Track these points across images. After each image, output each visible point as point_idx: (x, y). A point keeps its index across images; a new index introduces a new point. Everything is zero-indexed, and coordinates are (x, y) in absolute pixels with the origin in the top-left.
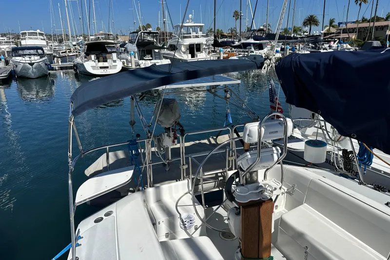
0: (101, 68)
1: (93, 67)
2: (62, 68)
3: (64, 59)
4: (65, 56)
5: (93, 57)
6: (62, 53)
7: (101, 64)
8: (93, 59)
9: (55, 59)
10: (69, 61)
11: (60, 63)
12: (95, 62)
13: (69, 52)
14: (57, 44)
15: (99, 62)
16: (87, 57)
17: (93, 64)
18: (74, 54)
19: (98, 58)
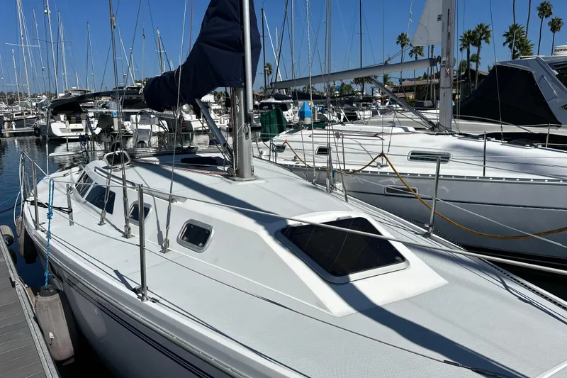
0: (73, 130)
1: (62, 130)
2: (15, 135)
3: (19, 123)
4: (21, 119)
5: (62, 117)
6: (16, 115)
7: (73, 126)
8: (62, 119)
9: (6, 123)
10: (28, 126)
11: (14, 128)
12: (65, 123)
13: (26, 114)
14: (5, 106)
15: (70, 123)
16: (54, 117)
17: (63, 126)
18: (34, 116)
19: (69, 119)
